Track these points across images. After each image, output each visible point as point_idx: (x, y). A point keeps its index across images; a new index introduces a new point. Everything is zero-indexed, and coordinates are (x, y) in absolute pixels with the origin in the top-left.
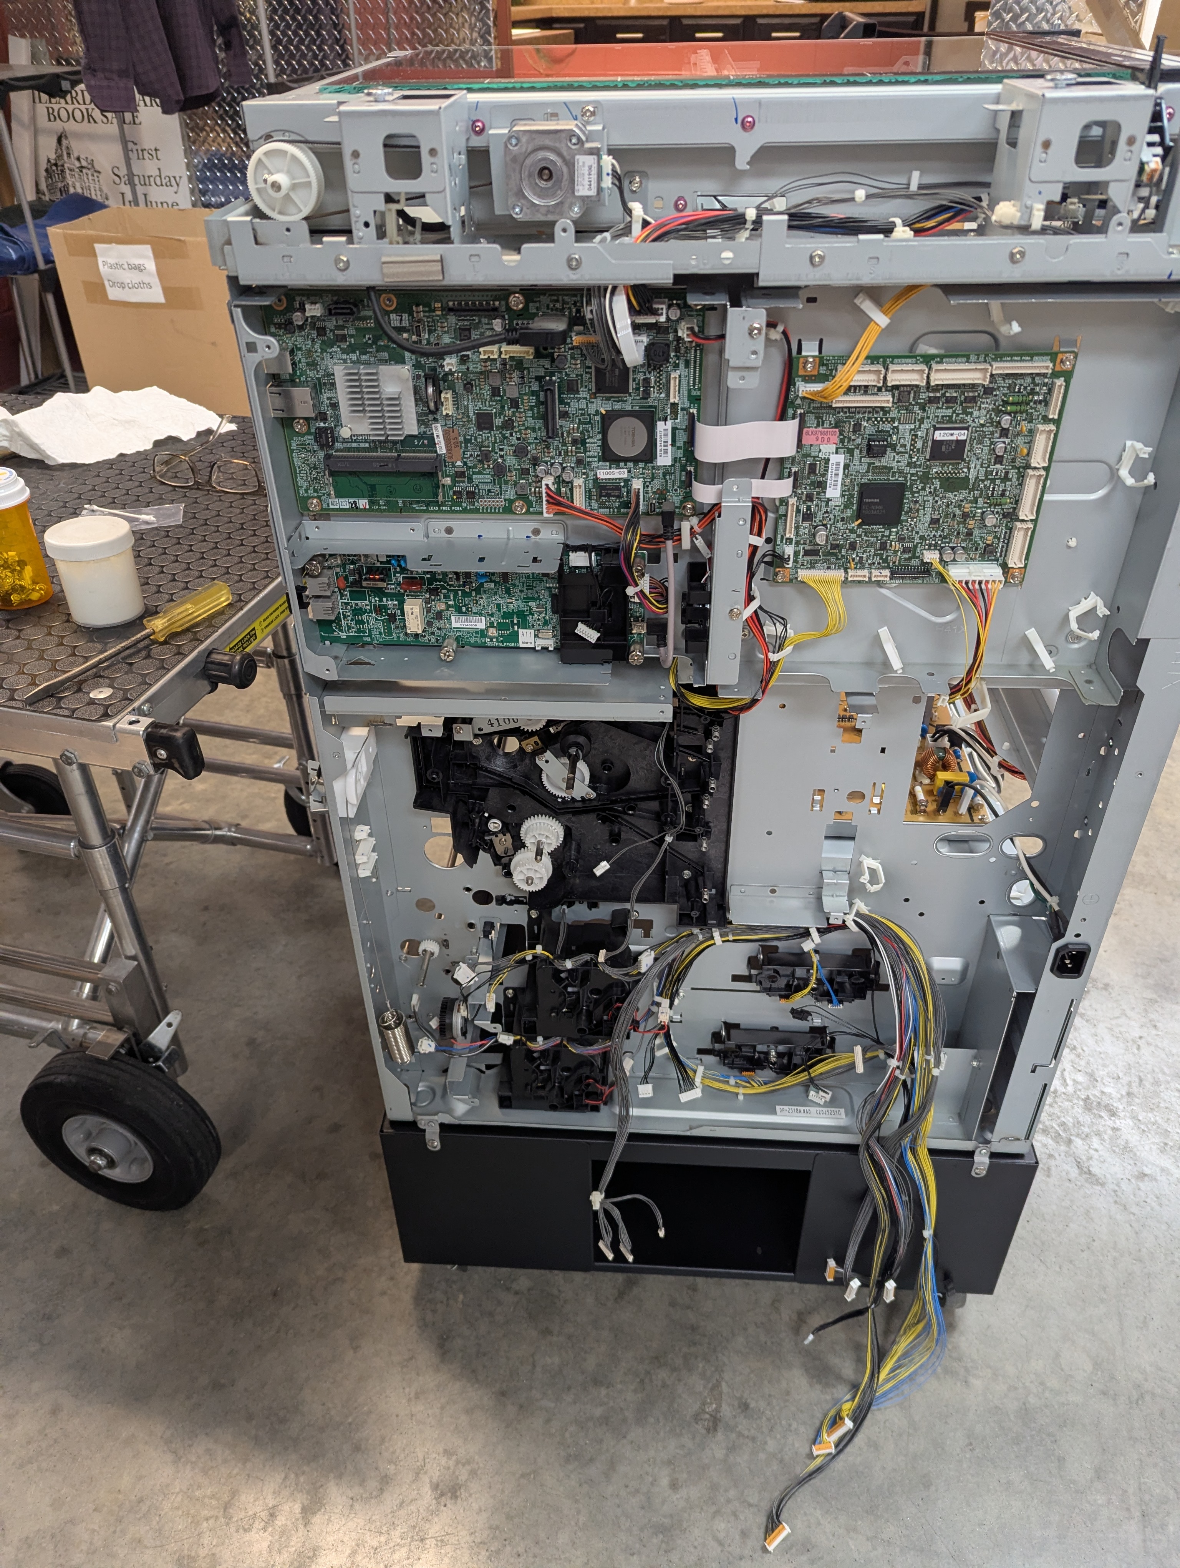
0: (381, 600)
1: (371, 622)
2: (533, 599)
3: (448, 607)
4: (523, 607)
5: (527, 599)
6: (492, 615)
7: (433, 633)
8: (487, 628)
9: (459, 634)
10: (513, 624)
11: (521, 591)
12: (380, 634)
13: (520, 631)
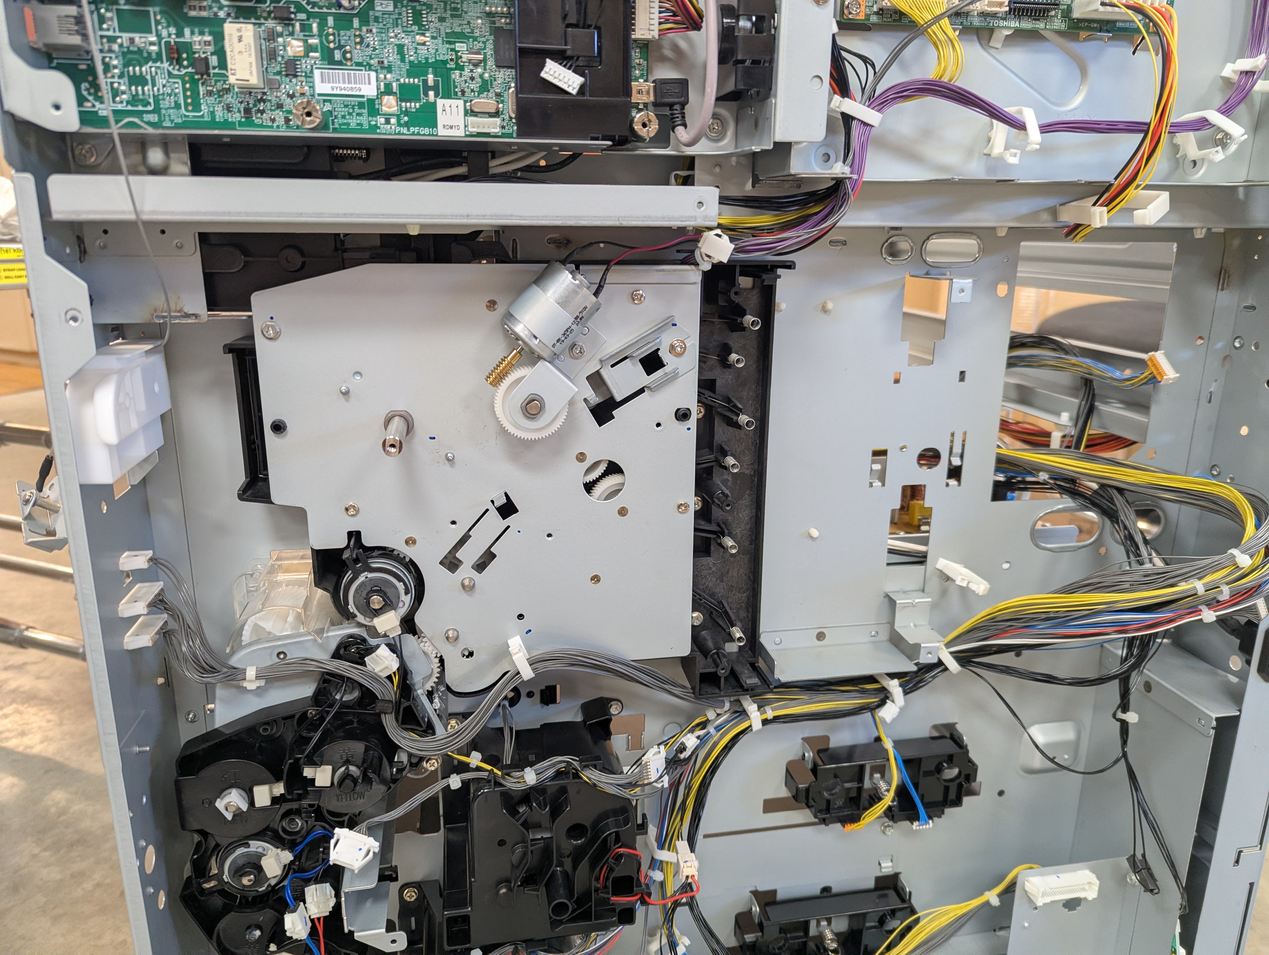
0: (180, 34)
1: (160, 81)
2: (461, 36)
3: (309, 49)
4: (444, 53)
5: (453, 37)
6: (389, 69)
7: (280, 106)
8: (381, 94)
9: (328, 107)
10: (427, 88)
11: (442, 20)
12: (177, 106)
13: (440, 102)
